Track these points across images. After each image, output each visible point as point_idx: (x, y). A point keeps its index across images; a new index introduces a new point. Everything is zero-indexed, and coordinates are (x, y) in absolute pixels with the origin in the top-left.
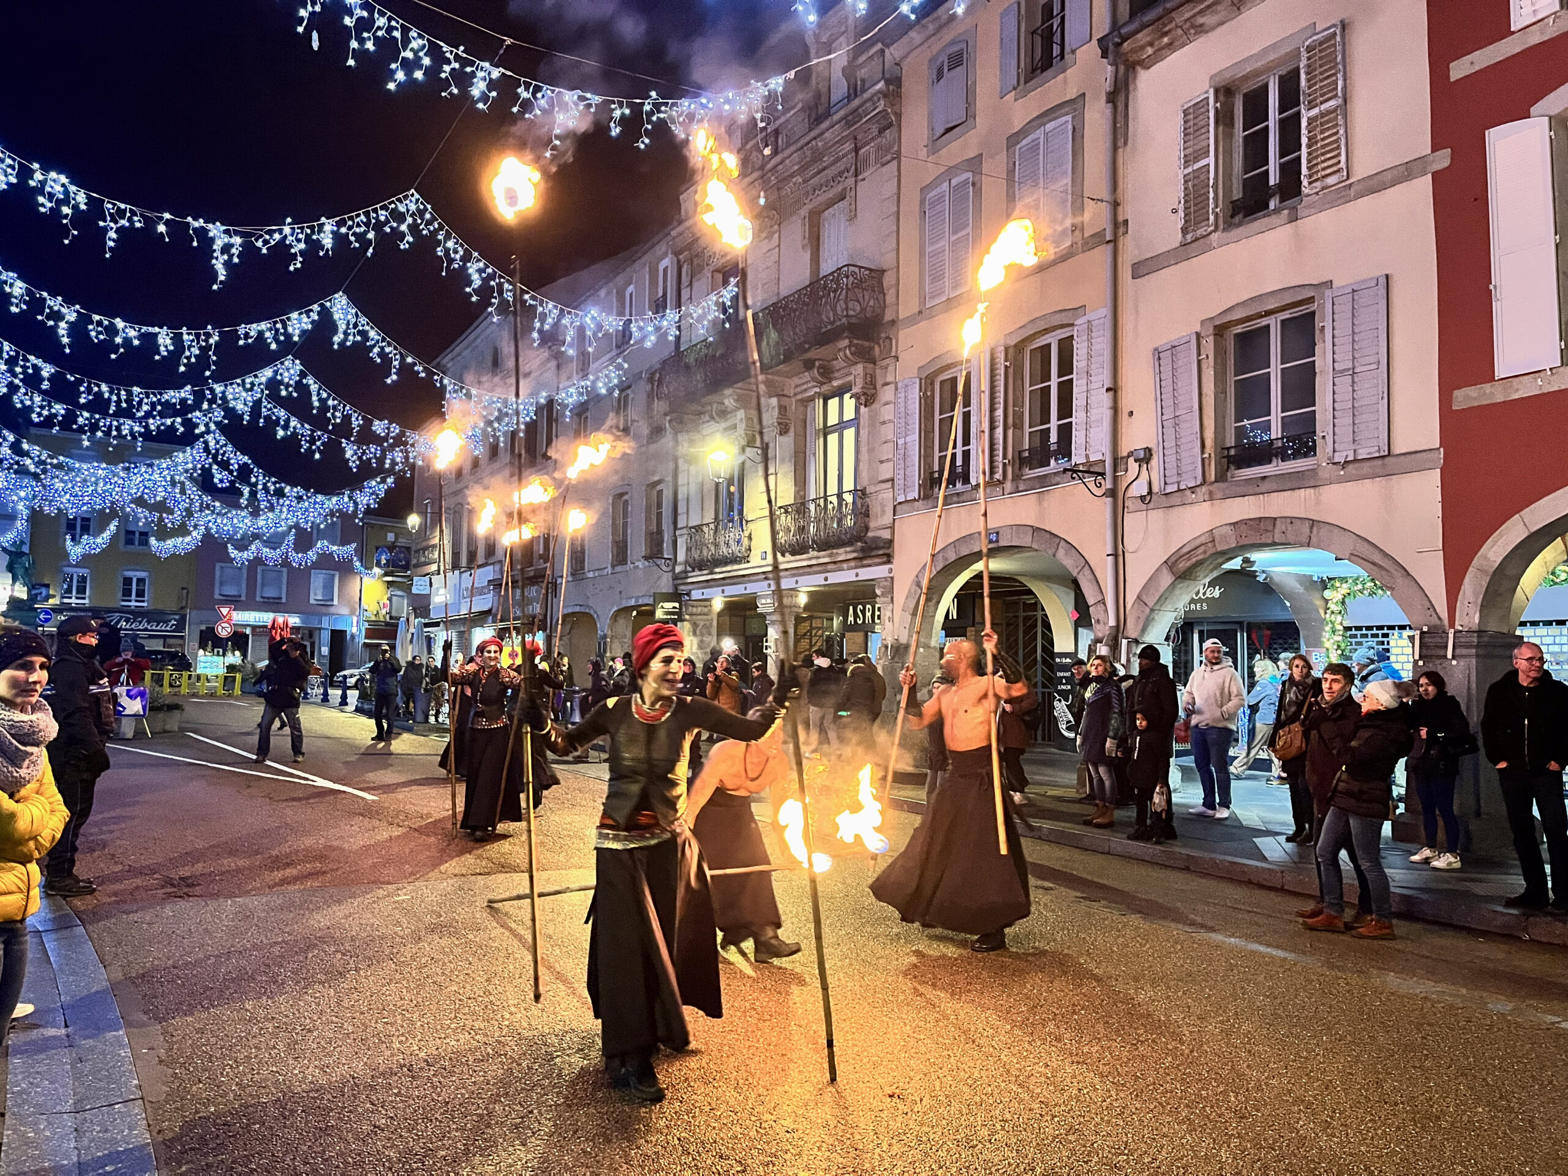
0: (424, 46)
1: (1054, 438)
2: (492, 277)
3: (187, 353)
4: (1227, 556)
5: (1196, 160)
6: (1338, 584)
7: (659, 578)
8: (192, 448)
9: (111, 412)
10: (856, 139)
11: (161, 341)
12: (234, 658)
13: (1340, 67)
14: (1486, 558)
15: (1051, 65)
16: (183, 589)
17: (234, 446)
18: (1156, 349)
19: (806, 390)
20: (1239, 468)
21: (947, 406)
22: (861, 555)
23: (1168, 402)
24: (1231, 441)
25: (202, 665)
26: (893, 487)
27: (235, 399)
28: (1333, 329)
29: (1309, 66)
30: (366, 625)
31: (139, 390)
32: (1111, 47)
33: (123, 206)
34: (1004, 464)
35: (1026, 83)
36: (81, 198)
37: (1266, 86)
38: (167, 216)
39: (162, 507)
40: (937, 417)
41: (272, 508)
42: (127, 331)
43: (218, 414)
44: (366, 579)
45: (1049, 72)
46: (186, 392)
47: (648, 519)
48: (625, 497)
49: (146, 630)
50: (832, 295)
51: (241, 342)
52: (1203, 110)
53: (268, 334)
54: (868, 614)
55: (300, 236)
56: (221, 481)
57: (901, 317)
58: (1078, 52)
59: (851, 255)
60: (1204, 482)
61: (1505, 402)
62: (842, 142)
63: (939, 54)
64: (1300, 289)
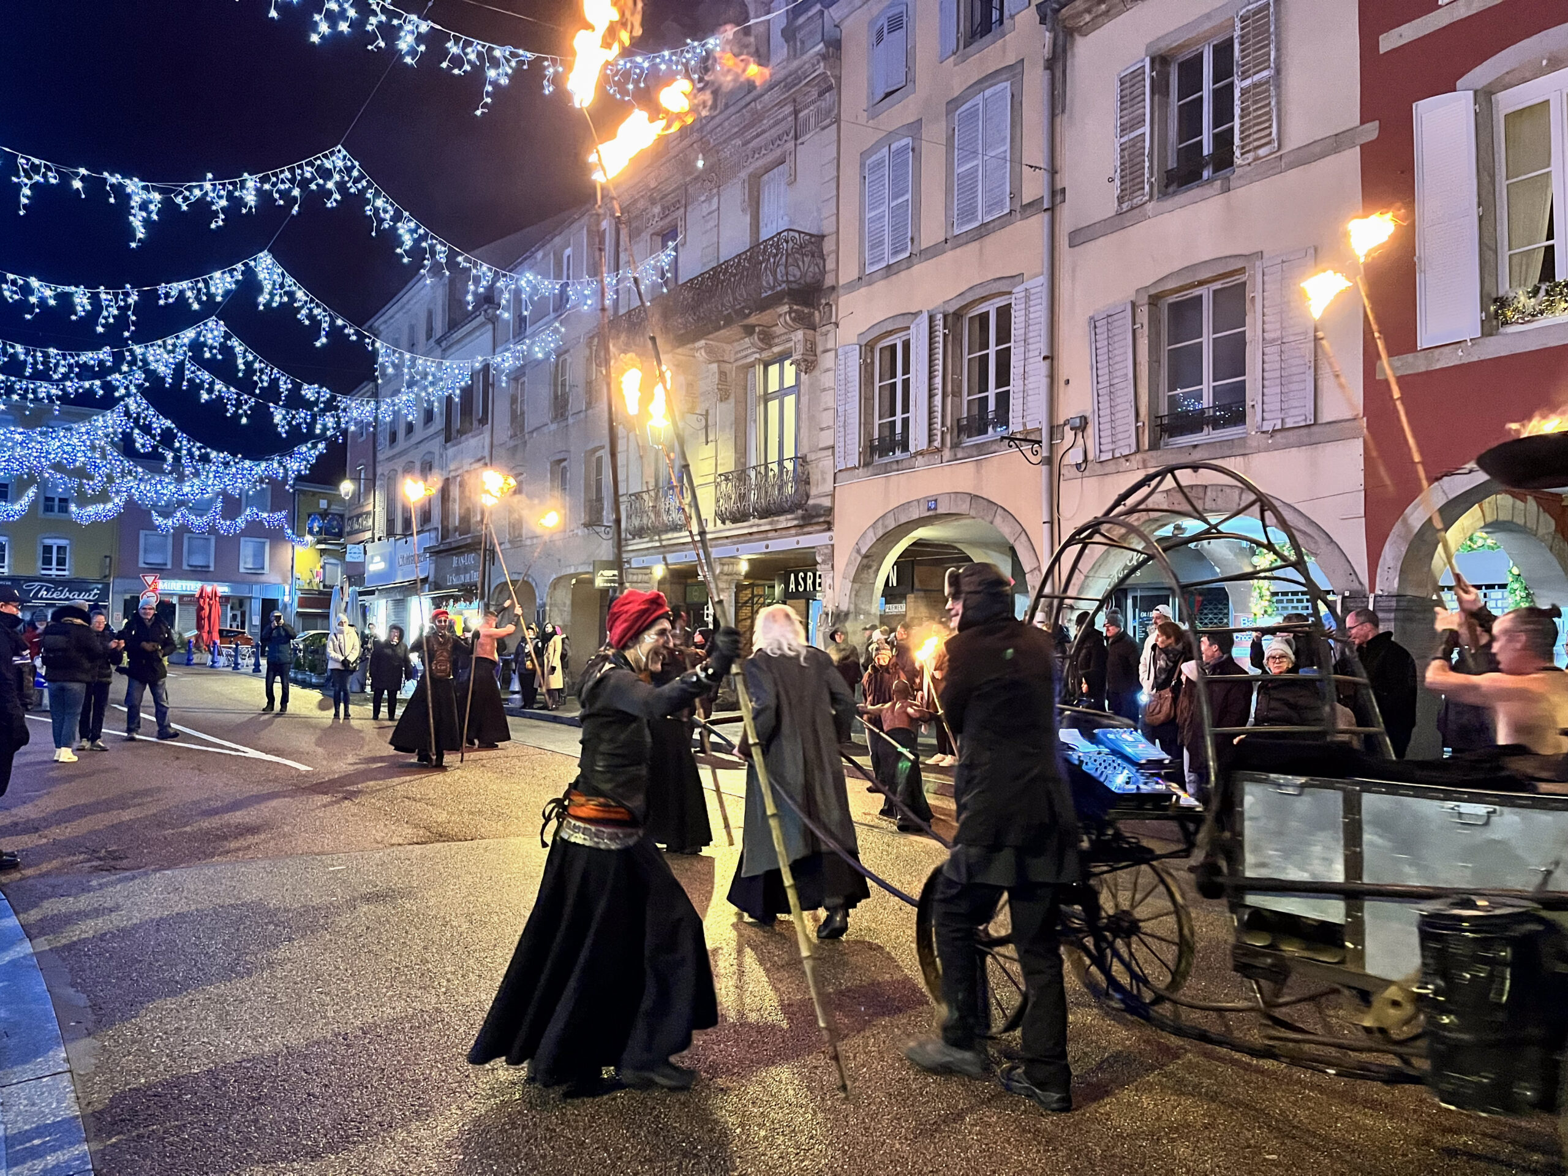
1: (991, 406)
2: (423, 238)
3: (105, 313)
4: (1160, 523)
5: (1133, 128)
7: (599, 546)
8: (113, 412)
9: (27, 374)
10: (795, 101)
11: (77, 300)
13: (1273, 37)
14: (1406, 524)
15: (991, 30)
16: (106, 557)
17: (157, 410)
18: (1091, 318)
19: (746, 356)
20: (1171, 436)
21: (888, 375)
22: (802, 523)
23: (1104, 372)
24: (1164, 410)
26: (833, 454)
27: (156, 361)
28: (1263, 299)
29: (1242, 36)
30: (299, 594)
31: (56, 351)
32: (1049, 13)
33: (37, 161)
34: (943, 432)
35: (965, 47)
37: (1202, 54)
38: (83, 171)
39: (82, 473)
40: (877, 385)
41: (197, 474)
42: (43, 291)
43: (139, 376)
44: (298, 548)
45: (989, 37)
46: (105, 354)
47: (587, 486)
48: (565, 464)
50: (772, 260)
51: (162, 302)
52: (1139, 79)
53: (189, 294)
54: (810, 582)
55: (222, 193)
56: (143, 446)
57: (841, 283)
58: (1017, 18)
59: (791, 222)
60: (1138, 450)
61: (1427, 373)
62: (781, 104)
63: (878, 17)
64: (1232, 260)
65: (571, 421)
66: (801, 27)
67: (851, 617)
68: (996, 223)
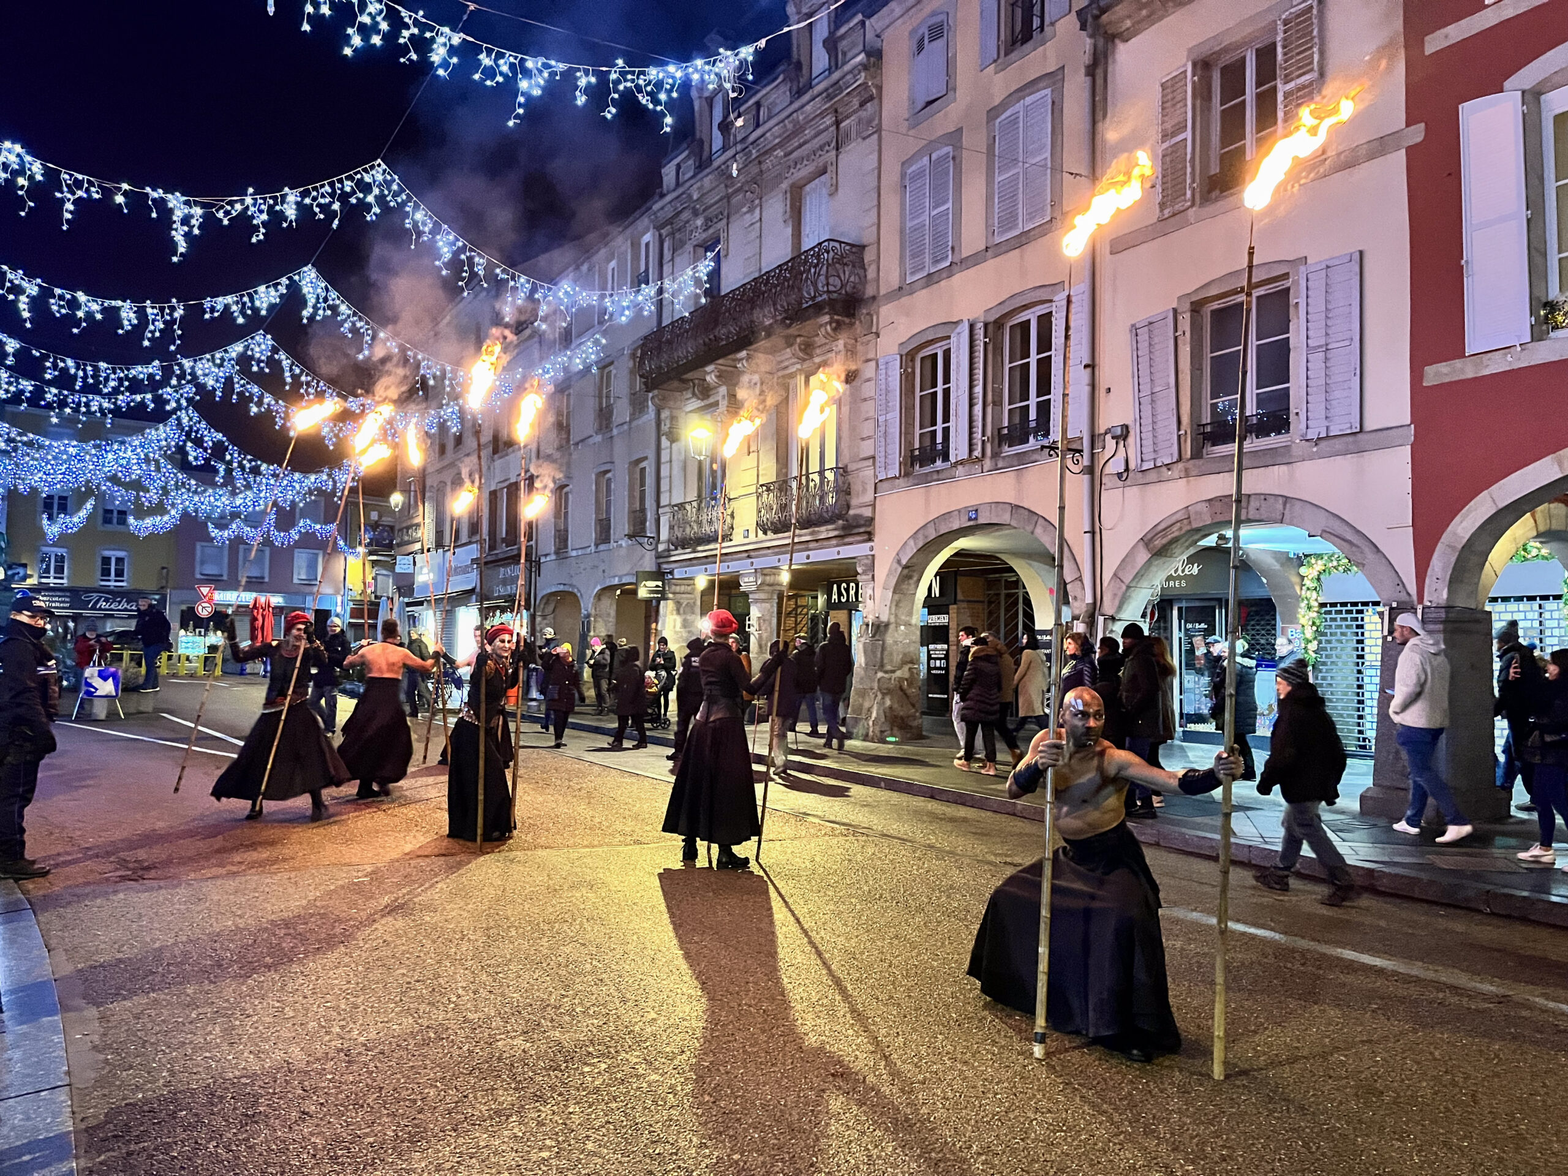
0: (381, 11)
1: (1033, 415)
2: (462, 250)
3: (151, 327)
4: (1203, 533)
5: (1174, 134)
6: (1313, 561)
7: (643, 556)
8: (165, 425)
9: (77, 388)
10: (836, 111)
11: (124, 315)
12: (217, 638)
13: (1316, 40)
14: (1455, 534)
15: (1031, 37)
16: (163, 568)
17: (208, 423)
18: (1133, 326)
19: (787, 367)
20: (1213, 445)
21: (928, 383)
22: (842, 533)
23: (1145, 380)
24: (1206, 418)
25: (184, 645)
26: (874, 464)
27: (205, 375)
28: (1307, 305)
29: (1285, 39)
30: (351, 604)
31: (106, 365)
32: (1090, 19)
33: (80, 177)
34: (983, 441)
35: (1006, 55)
36: (37, 168)
37: (1244, 59)
38: (125, 186)
39: (137, 485)
40: (918, 394)
41: (248, 487)
42: (90, 305)
43: (189, 390)
44: (351, 559)
45: (1029, 45)
46: (154, 368)
47: (631, 497)
48: (609, 475)
49: (126, 610)
50: (813, 270)
51: (207, 316)
52: (1180, 84)
53: (234, 308)
54: (852, 592)
55: (263, 207)
56: (196, 458)
57: (883, 292)
58: (1058, 25)
59: (832, 230)
60: (1180, 459)
61: (1476, 378)
62: (823, 115)
63: (919, 26)
64: (1275, 265)
65: (615, 432)
66: (843, 37)
67: (892, 627)
68: (1037, 231)
